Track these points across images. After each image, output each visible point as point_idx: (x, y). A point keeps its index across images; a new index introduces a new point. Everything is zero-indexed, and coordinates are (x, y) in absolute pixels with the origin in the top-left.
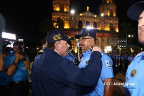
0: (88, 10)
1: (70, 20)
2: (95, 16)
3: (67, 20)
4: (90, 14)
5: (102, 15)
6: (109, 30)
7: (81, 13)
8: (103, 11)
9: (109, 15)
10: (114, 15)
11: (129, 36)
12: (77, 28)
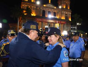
0: (50, 2)
1: (36, 10)
2: (55, 8)
3: (34, 9)
4: (51, 6)
5: (60, 7)
6: (64, 19)
7: (45, 4)
8: (61, 5)
9: (65, 7)
10: (69, 8)
11: (78, 24)
12: (41, 16)
